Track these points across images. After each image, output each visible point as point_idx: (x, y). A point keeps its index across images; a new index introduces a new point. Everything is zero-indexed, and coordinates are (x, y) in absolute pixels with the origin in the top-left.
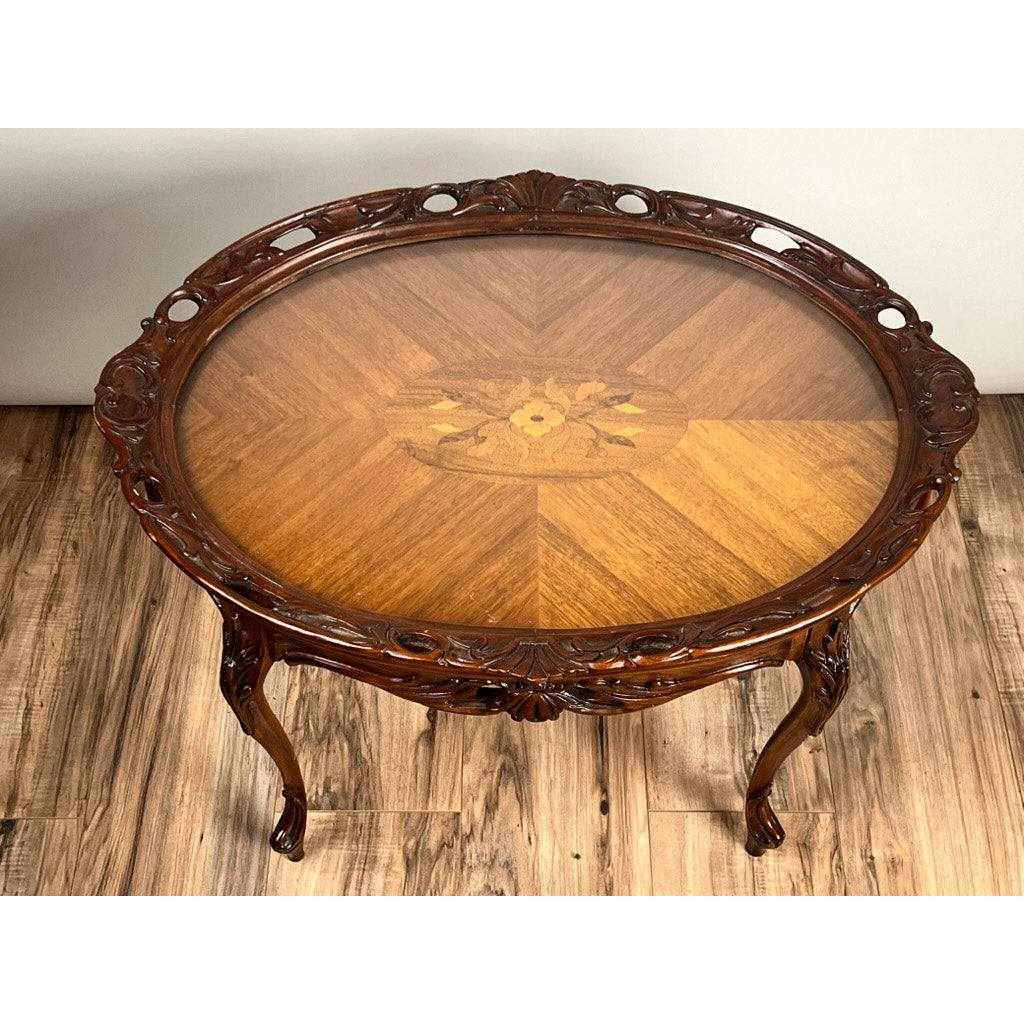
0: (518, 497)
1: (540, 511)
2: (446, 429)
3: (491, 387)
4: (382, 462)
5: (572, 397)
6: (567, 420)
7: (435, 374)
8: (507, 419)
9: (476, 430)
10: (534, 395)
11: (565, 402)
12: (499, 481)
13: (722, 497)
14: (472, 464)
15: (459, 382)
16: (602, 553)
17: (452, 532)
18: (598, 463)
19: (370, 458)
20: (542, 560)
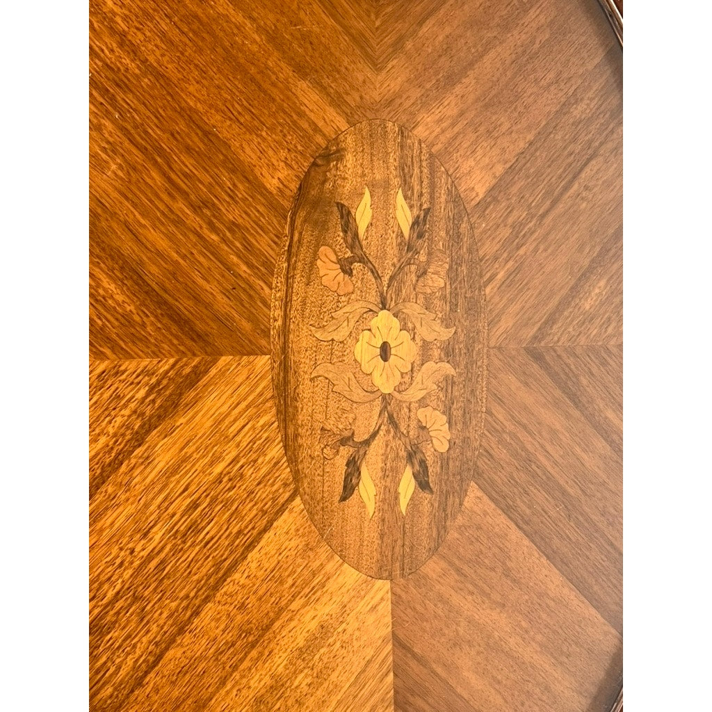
0: (246, 326)
1: (224, 360)
2: (363, 215)
3: (437, 281)
4: (301, 114)
5: (422, 403)
6: (386, 399)
7: (456, 199)
8: (384, 306)
9: (363, 260)
10: (426, 347)
11: (414, 394)
12: (274, 296)
13: (257, 641)
14: (304, 253)
15: (443, 234)
16: (147, 460)
17: (179, 222)
18: (311, 445)
19: (308, 96)
20: (129, 366)
